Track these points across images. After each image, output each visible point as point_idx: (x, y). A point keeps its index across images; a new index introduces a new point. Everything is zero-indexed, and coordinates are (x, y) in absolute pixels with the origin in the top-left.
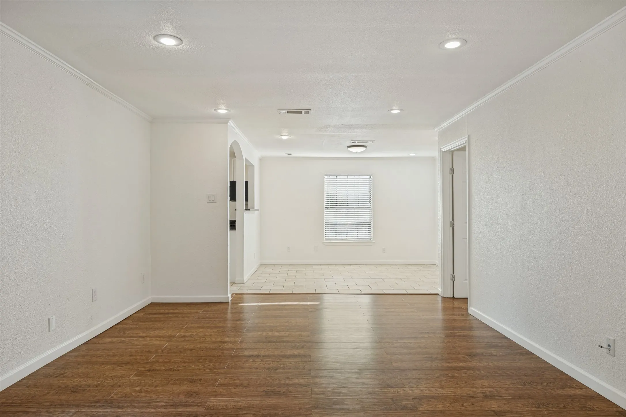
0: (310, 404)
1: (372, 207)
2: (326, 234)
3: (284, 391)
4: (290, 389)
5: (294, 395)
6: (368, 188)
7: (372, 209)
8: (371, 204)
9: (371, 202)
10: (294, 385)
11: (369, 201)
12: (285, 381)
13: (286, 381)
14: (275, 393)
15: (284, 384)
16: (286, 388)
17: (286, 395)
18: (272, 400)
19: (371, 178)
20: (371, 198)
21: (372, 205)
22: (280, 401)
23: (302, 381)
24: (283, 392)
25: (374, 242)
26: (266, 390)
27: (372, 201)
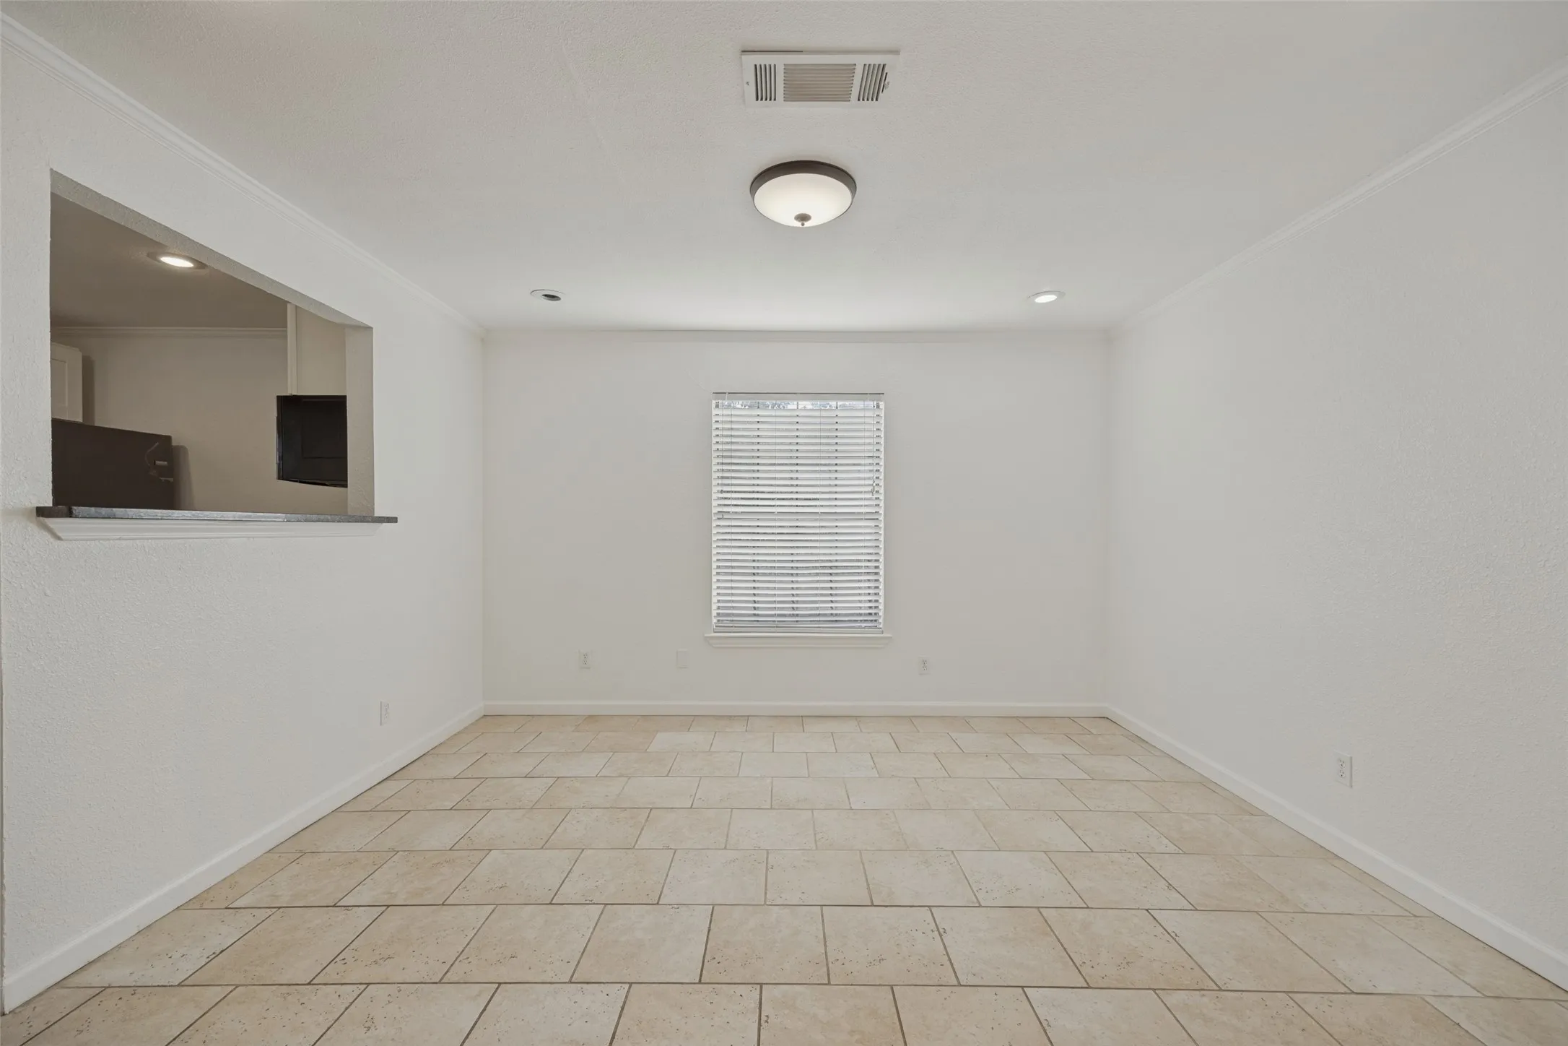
1: (882, 511)
2: (719, 608)
6: (869, 444)
7: (882, 518)
8: (877, 502)
9: (877, 492)
11: (870, 489)
19: (878, 407)
20: (877, 478)
21: (882, 504)
25: (889, 635)
27: (882, 491)
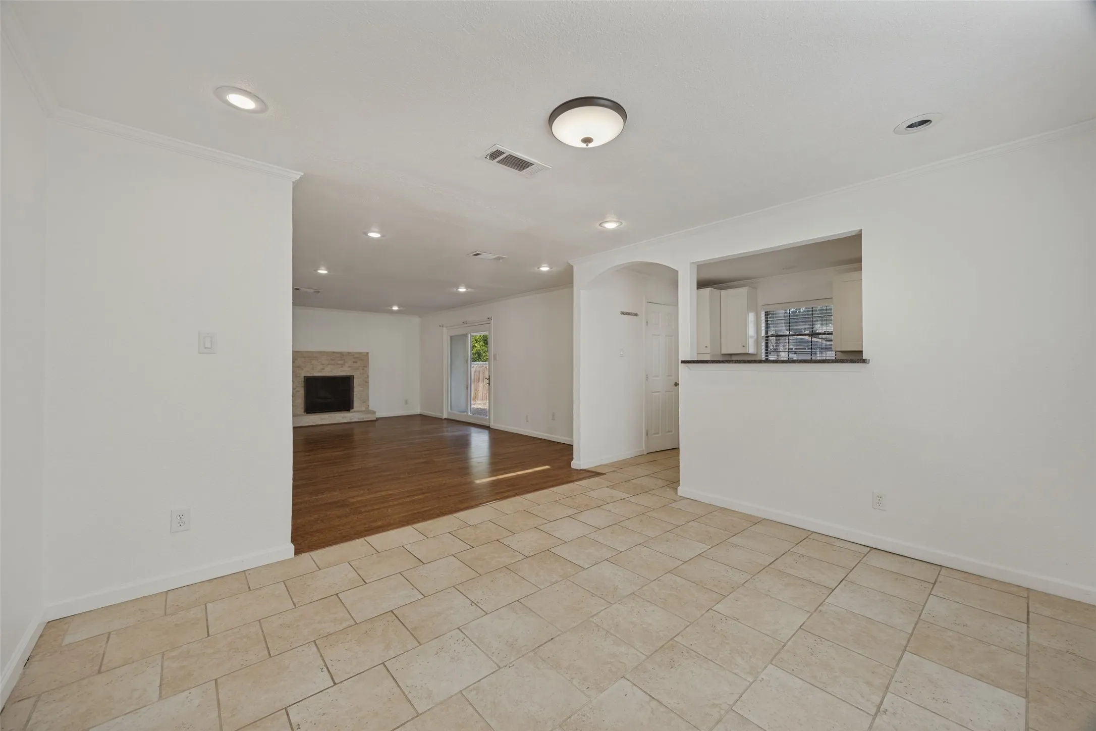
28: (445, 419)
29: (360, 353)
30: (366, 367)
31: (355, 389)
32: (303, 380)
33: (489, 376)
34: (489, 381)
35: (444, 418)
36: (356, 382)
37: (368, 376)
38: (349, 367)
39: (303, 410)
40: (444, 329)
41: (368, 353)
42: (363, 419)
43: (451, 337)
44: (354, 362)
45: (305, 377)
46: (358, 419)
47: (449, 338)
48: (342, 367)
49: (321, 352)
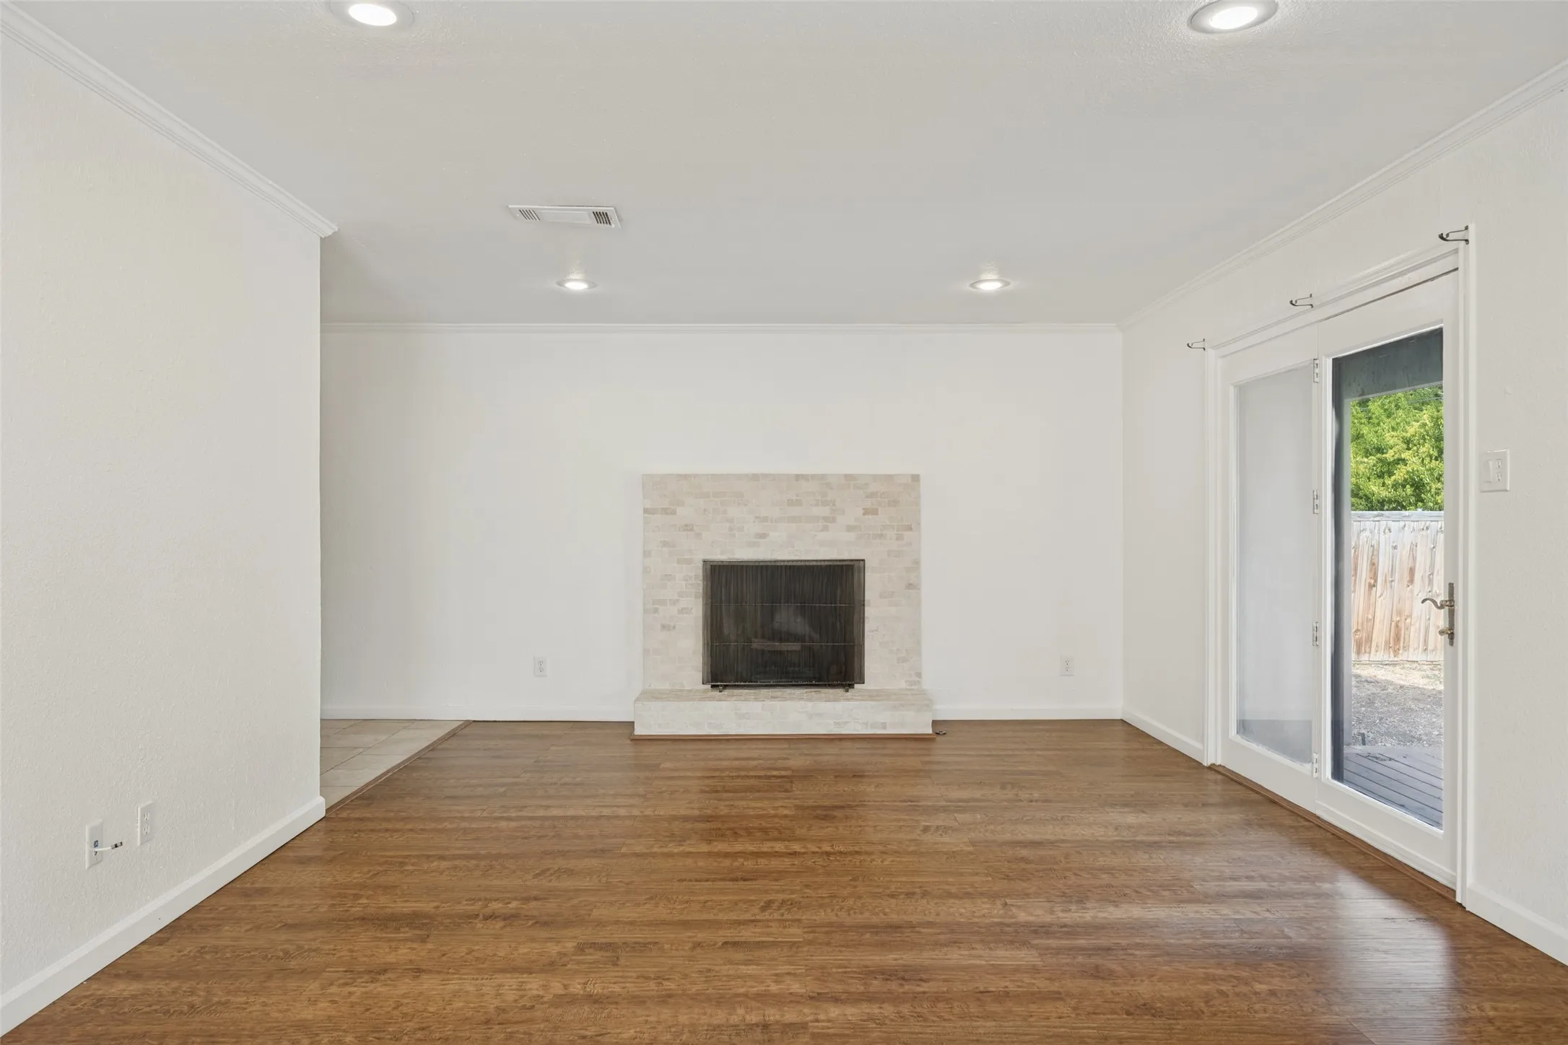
0: (808, 951)
3: (875, 982)
4: (862, 988)
5: (846, 972)
10: (855, 999)
12: (882, 1011)
13: (879, 1011)
14: (896, 975)
15: (883, 1002)
16: (872, 989)
17: (869, 973)
18: (896, 960)
22: (878, 958)
23: (834, 1011)
24: (876, 978)
26: (923, 984)
28: (1212, 768)
29: (889, 478)
30: (910, 528)
31: (870, 612)
32: (700, 573)
33: (1451, 588)
34: (1452, 614)
35: (1206, 763)
36: (874, 588)
37: (917, 563)
38: (850, 529)
39: (699, 676)
40: (1211, 353)
41: (916, 478)
42: (884, 726)
43: (1242, 389)
44: (867, 512)
45: (705, 562)
46: (866, 724)
47: (1232, 390)
48: (825, 529)
49: (755, 477)
